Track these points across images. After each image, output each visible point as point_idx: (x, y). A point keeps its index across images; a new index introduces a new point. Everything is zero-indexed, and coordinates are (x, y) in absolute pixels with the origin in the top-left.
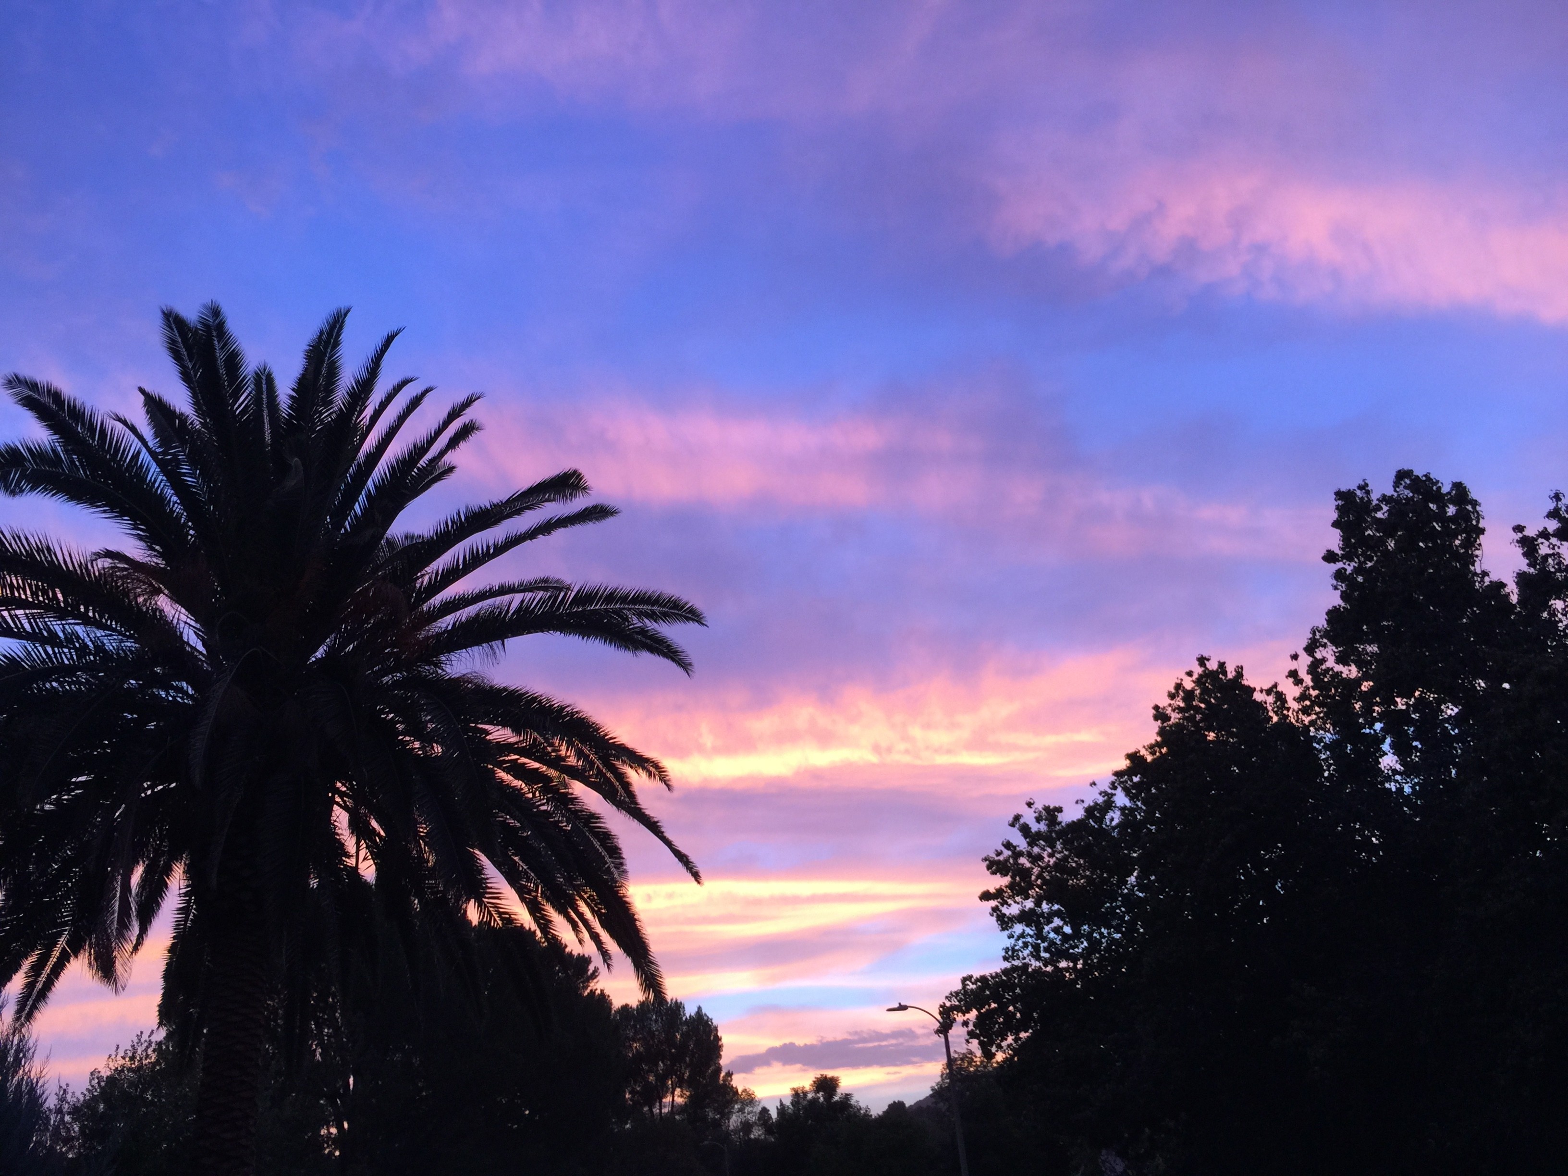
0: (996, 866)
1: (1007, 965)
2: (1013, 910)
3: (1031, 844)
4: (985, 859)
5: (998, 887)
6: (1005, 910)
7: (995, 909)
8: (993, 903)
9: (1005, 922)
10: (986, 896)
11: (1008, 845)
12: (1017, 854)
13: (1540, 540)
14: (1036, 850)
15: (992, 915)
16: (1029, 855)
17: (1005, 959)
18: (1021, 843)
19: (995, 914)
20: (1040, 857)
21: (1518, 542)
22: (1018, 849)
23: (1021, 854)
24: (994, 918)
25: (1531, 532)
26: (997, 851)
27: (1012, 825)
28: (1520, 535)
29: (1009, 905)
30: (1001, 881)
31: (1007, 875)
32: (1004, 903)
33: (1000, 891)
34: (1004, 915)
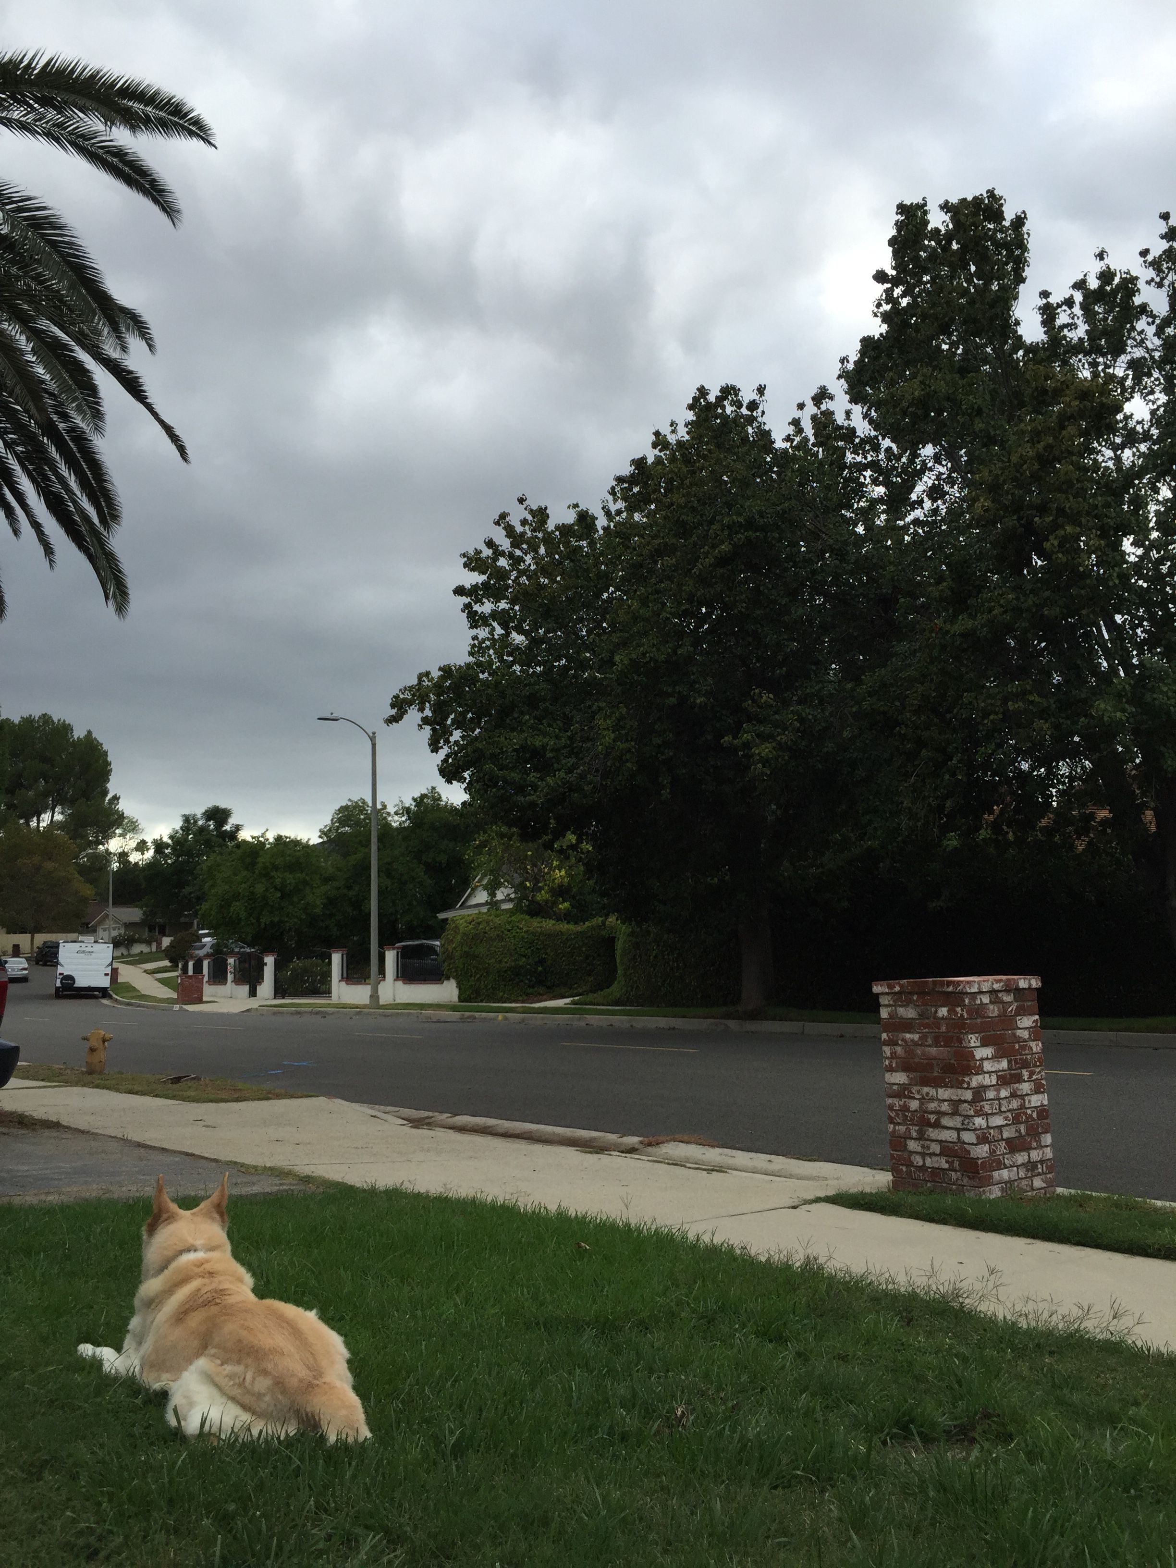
0: (473, 562)
1: (471, 659)
2: (486, 607)
3: (515, 545)
4: (464, 555)
5: (474, 583)
6: (476, 607)
7: (468, 606)
8: (466, 600)
9: (475, 620)
10: (459, 591)
11: (490, 544)
12: (498, 553)
13: (1064, 307)
14: (518, 553)
15: (464, 612)
16: (511, 556)
17: (471, 654)
18: (505, 544)
19: (466, 611)
20: (521, 560)
21: (1040, 308)
22: (500, 548)
23: (503, 554)
24: (465, 615)
25: (1053, 300)
26: (476, 550)
27: (497, 523)
28: (1044, 301)
29: (483, 604)
30: (478, 578)
31: (483, 573)
32: (479, 601)
33: (475, 588)
34: (476, 612)
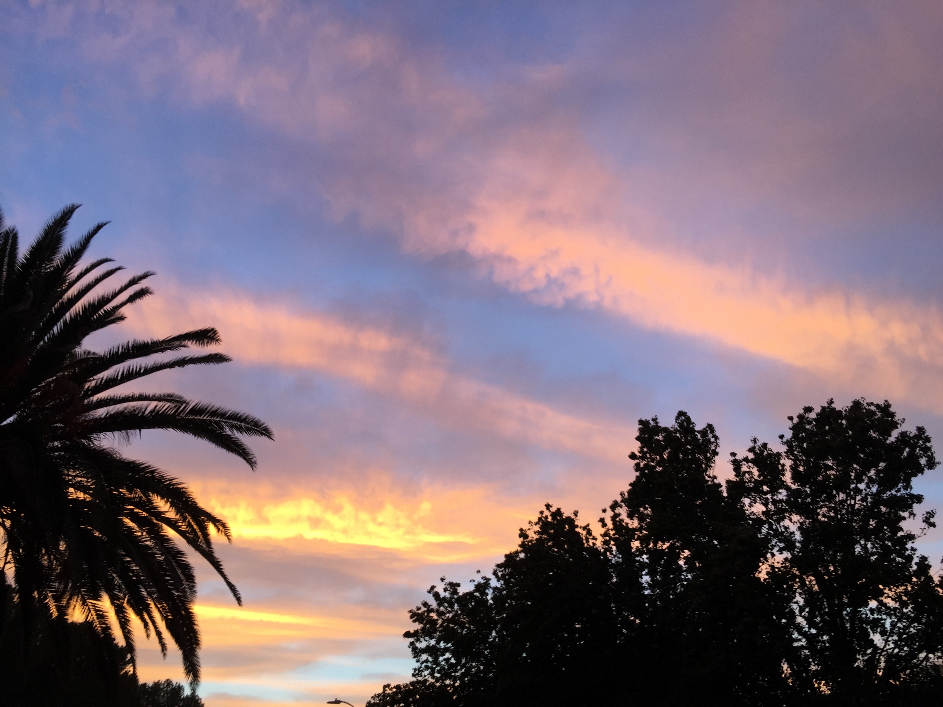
0: (416, 616)
1: (414, 679)
2: (422, 645)
3: (439, 605)
4: (410, 612)
5: (416, 629)
6: (418, 645)
7: (412, 644)
8: (411, 640)
9: (416, 652)
10: (407, 635)
11: (425, 604)
12: (430, 610)
13: (744, 462)
14: (442, 609)
15: (409, 647)
16: (437, 611)
18: (434, 604)
20: (443, 613)
21: (732, 461)
22: (431, 607)
23: (432, 610)
24: (410, 649)
25: (739, 457)
26: (417, 607)
27: (429, 592)
28: (734, 458)
29: (421, 642)
30: (418, 626)
31: (422, 623)
32: (418, 640)
33: (416, 632)
34: (417, 648)
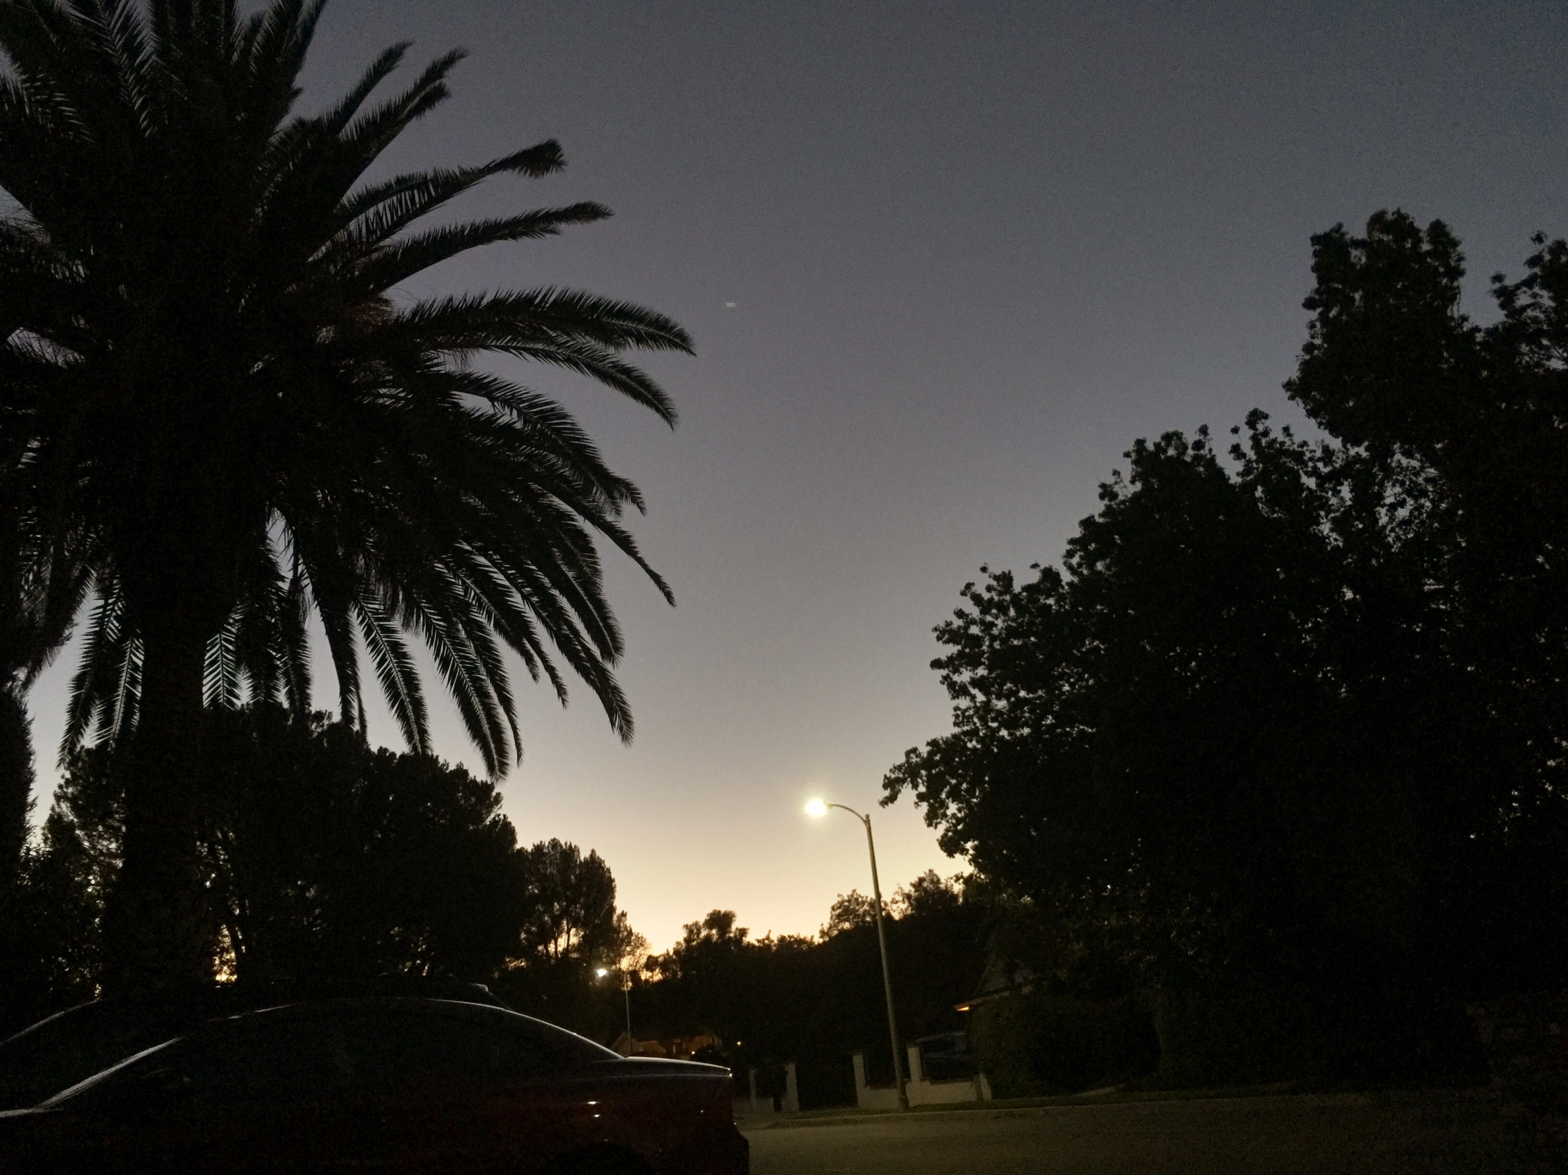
0: (947, 634)
1: (957, 730)
2: (965, 676)
3: (985, 611)
4: (936, 629)
5: (950, 654)
6: (956, 678)
7: (946, 678)
8: (944, 672)
9: (957, 691)
10: (936, 664)
11: (960, 614)
12: (969, 621)
14: (989, 618)
15: (943, 683)
16: (982, 622)
17: (956, 724)
18: (974, 612)
19: (946, 683)
20: (992, 625)
21: (1495, 292)
22: (970, 617)
23: (974, 622)
24: (945, 687)
25: (1509, 282)
26: (946, 622)
27: (963, 594)
29: (961, 673)
30: (952, 649)
31: (958, 643)
32: (956, 671)
33: (951, 659)
34: (956, 683)
